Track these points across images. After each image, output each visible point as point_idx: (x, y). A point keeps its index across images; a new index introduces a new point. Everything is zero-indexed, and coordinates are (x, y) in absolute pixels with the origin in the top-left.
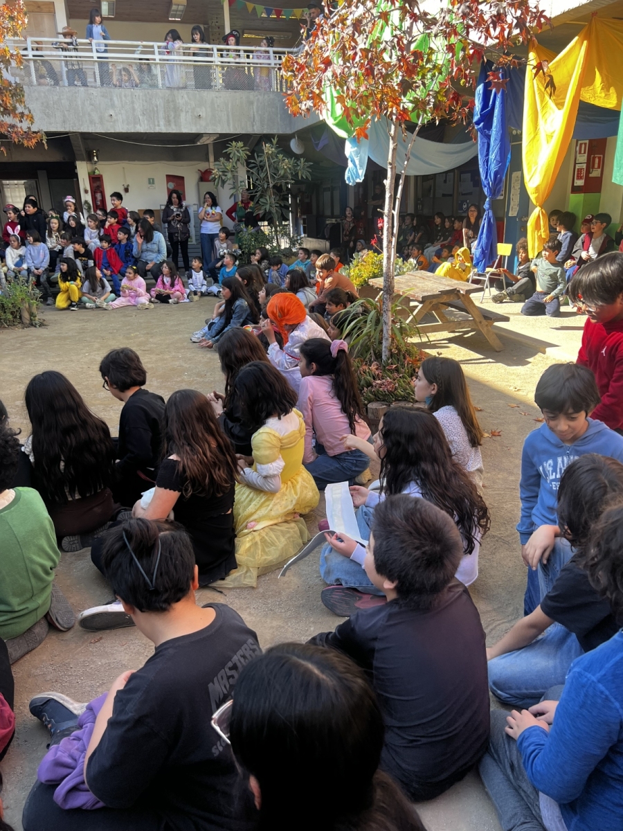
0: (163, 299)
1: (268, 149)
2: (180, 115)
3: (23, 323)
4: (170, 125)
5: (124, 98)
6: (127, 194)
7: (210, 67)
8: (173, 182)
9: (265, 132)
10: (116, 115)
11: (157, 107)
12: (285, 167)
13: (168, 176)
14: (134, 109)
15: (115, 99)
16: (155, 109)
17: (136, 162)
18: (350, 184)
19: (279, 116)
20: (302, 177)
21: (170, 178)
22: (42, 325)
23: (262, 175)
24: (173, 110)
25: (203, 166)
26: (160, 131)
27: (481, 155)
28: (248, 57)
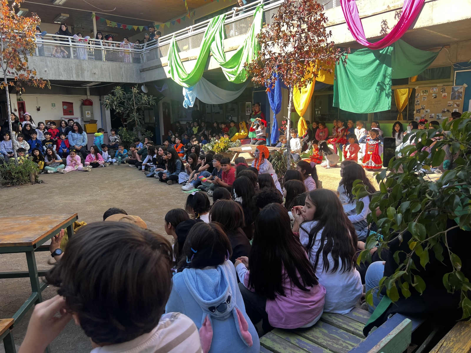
0: (95, 165)
1: (135, 90)
2: (84, 72)
3: (30, 181)
4: (79, 77)
5: (53, 63)
6: (39, 112)
8: (66, 105)
9: (128, 82)
10: (49, 71)
12: (146, 99)
14: (59, 68)
15: (48, 63)
16: (71, 69)
17: (44, 95)
18: (186, 108)
21: (64, 103)
22: (42, 182)
23: (131, 103)
24: (80, 69)
25: (84, 97)
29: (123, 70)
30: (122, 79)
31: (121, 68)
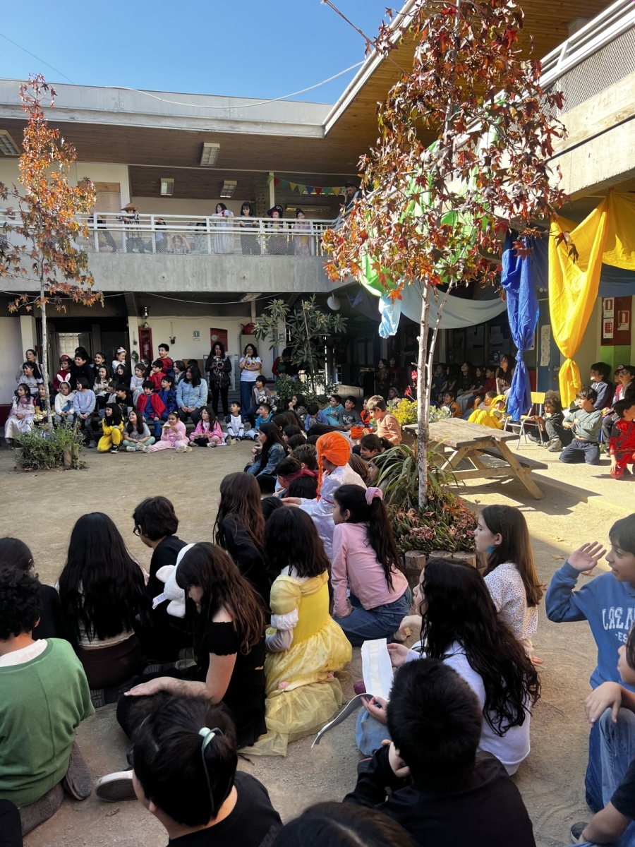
0: (202, 442)
1: (306, 306)
2: (226, 277)
3: (63, 465)
4: (216, 285)
5: (176, 263)
6: (173, 345)
7: (255, 236)
8: (217, 334)
9: (304, 291)
10: (168, 277)
11: (206, 270)
12: (322, 322)
13: (212, 329)
14: (184, 272)
15: (168, 263)
16: (204, 271)
17: (184, 317)
18: (384, 337)
19: (317, 277)
20: (338, 330)
21: (214, 331)
22: (82, 467)
23: (301, 329)
24: (221, 273)
25: (246, 321)
26: (207, 290)
27: (511, 311)
28: (290, 227)
29: (295, 270)
30: (293, 286)
31: (292, 266)
